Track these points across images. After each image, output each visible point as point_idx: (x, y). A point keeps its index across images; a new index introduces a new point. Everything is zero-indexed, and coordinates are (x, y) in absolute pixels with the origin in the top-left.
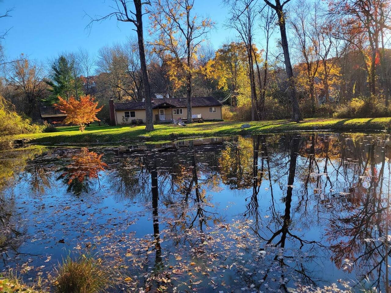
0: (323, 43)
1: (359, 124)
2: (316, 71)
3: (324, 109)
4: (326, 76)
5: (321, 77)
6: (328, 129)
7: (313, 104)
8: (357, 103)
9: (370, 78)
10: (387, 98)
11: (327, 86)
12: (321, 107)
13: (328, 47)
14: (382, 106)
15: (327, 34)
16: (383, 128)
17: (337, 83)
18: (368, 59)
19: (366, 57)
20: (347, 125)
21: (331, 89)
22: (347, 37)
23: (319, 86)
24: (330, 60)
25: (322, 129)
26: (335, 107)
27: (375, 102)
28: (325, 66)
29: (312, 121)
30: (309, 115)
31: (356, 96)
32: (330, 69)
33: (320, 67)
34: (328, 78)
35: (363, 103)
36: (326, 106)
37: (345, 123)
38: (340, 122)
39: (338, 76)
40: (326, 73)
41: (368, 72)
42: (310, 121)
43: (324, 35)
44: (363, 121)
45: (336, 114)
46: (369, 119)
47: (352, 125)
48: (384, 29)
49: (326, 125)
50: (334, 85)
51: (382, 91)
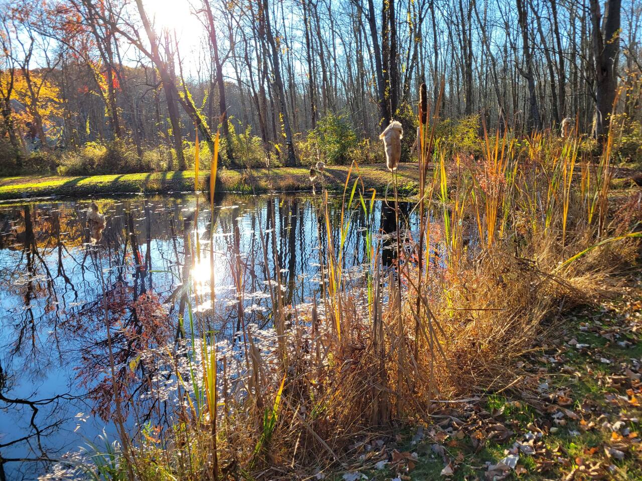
0: (17, 37)
1: (101, 185)
2: (11, 87)
3: (38, 161)
4: (34, 100)
5: (23, 100)
6: (50, 196)
7: (17, 150)
8: (96, 151)
9: (109, 110)
10: (139, 145)
11: (38, 119)
12: (32, 157)
13: (27, 46)
14: (134, 157)
15: (22, 21)
16: (138, 190)
17: (56, 113)
18: (101, 79)
19: (98, 75)
20: (82, 187)
21: (47, 124)
22: (61, 34)
23: (22, 117)
24: (36, 71)
25: (37, 196)
26: (59, 157)
27: (123, 150)
28: (29, 81)
29: (17, 182)
30: (10, 170)
31: (92, 138)
32: (39, 88)
33: (17, 81)
34: (38, 103)
35: (104, 150)
36: (43, 154)
37: (79, 185)
38: (70, 182)
39: (56, 102)
40: (33, 94)
41: (105, 100)
42: (12, 182)
43: (16, 22)
44: (107, 179)
45: (62, 169)
46: (116, 176)
47: (91, 187)
48: (117, 35)
49: (45, 189)
50: (51, 117)
51: (130, 132)
